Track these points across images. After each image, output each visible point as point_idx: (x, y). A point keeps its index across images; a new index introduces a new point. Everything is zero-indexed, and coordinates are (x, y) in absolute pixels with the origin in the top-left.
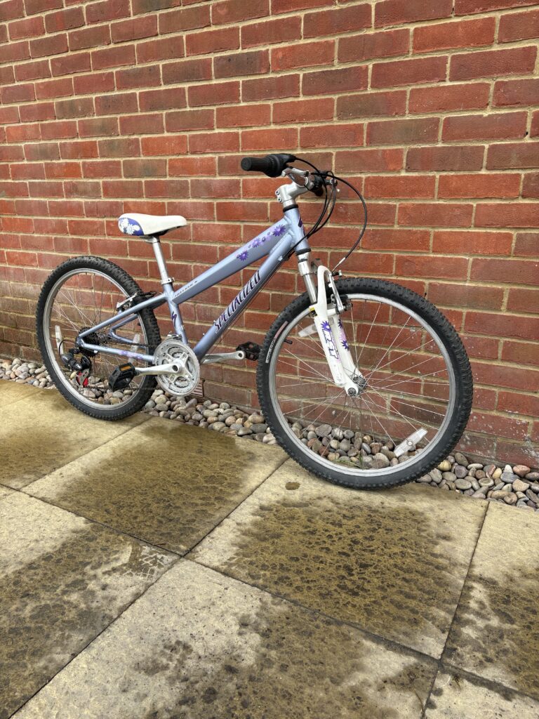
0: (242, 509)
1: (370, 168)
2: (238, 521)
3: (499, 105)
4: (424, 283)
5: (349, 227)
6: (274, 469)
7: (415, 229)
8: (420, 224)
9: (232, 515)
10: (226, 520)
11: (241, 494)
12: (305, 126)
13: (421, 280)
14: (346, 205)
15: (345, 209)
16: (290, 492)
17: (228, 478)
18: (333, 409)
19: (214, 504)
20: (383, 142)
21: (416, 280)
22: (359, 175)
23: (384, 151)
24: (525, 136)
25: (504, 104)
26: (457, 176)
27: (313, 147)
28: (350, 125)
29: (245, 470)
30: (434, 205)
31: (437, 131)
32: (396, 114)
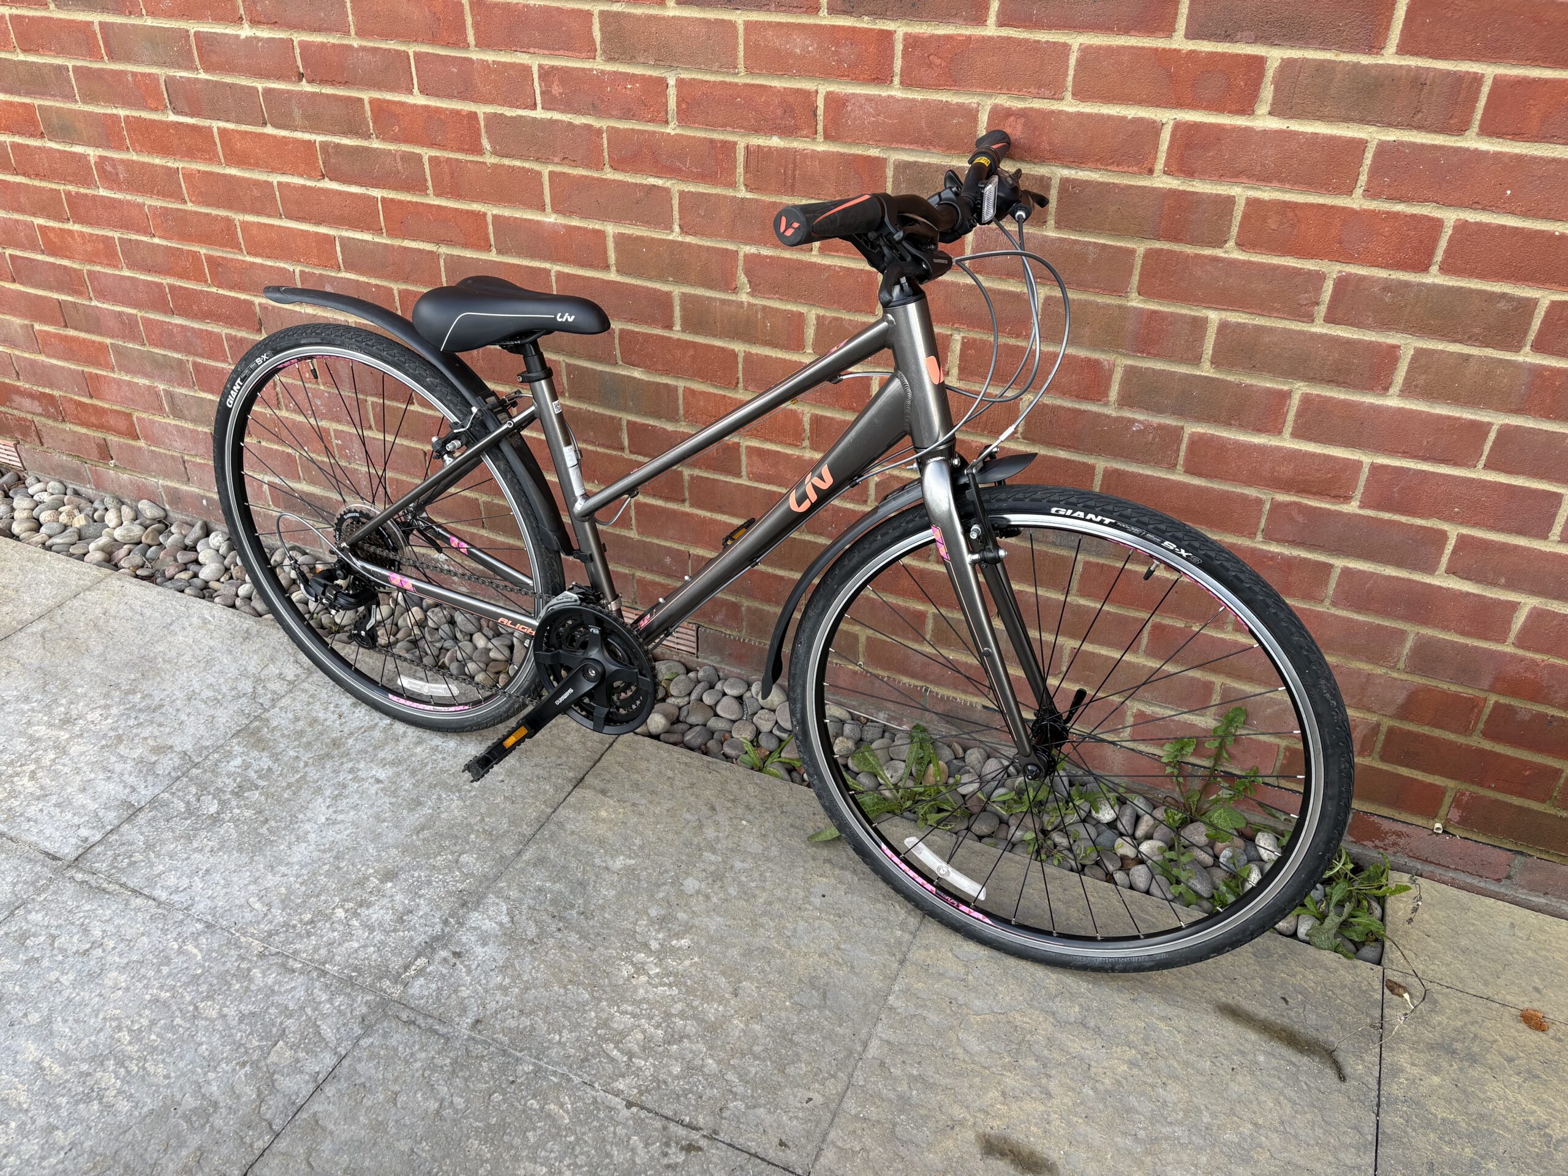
1: (127, 103)
3: (255, 22)
4: (252, 303)
5: (129, 197)
7: (214, 212)
8: (218, 206)
12: (14, 11)
13: (248, 297)
14: (112, 159)
15: (114, 167)
18: (203, 497)
20: (128, 58)
21: (243, 296)
22: (115, 111)
23: (134, 74)
24: (300, 80)
25: (259, 22)
26: (237, 132)
27: (36, 52)
28: (72, 21)
30: (224, 175)
31: (190, 51)
32: (130, 13)
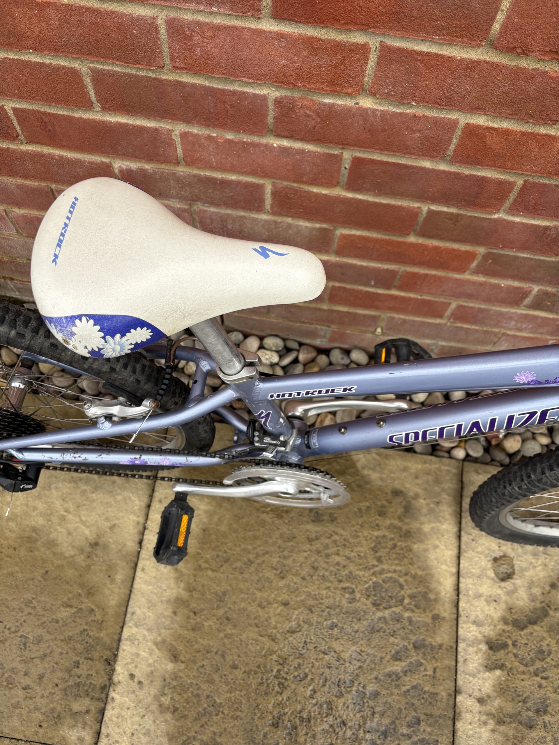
0: (465, 660)
2: (477, 694)
6: (455, 529)
9: (460, 682)
10: (459, 698)
11: (444, 619)
16: (508, 585)
17: (402, 580)
19: (421, 664)
29: (416, 546)
